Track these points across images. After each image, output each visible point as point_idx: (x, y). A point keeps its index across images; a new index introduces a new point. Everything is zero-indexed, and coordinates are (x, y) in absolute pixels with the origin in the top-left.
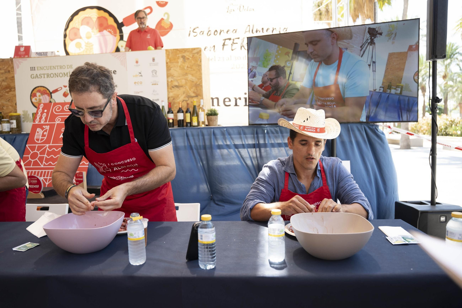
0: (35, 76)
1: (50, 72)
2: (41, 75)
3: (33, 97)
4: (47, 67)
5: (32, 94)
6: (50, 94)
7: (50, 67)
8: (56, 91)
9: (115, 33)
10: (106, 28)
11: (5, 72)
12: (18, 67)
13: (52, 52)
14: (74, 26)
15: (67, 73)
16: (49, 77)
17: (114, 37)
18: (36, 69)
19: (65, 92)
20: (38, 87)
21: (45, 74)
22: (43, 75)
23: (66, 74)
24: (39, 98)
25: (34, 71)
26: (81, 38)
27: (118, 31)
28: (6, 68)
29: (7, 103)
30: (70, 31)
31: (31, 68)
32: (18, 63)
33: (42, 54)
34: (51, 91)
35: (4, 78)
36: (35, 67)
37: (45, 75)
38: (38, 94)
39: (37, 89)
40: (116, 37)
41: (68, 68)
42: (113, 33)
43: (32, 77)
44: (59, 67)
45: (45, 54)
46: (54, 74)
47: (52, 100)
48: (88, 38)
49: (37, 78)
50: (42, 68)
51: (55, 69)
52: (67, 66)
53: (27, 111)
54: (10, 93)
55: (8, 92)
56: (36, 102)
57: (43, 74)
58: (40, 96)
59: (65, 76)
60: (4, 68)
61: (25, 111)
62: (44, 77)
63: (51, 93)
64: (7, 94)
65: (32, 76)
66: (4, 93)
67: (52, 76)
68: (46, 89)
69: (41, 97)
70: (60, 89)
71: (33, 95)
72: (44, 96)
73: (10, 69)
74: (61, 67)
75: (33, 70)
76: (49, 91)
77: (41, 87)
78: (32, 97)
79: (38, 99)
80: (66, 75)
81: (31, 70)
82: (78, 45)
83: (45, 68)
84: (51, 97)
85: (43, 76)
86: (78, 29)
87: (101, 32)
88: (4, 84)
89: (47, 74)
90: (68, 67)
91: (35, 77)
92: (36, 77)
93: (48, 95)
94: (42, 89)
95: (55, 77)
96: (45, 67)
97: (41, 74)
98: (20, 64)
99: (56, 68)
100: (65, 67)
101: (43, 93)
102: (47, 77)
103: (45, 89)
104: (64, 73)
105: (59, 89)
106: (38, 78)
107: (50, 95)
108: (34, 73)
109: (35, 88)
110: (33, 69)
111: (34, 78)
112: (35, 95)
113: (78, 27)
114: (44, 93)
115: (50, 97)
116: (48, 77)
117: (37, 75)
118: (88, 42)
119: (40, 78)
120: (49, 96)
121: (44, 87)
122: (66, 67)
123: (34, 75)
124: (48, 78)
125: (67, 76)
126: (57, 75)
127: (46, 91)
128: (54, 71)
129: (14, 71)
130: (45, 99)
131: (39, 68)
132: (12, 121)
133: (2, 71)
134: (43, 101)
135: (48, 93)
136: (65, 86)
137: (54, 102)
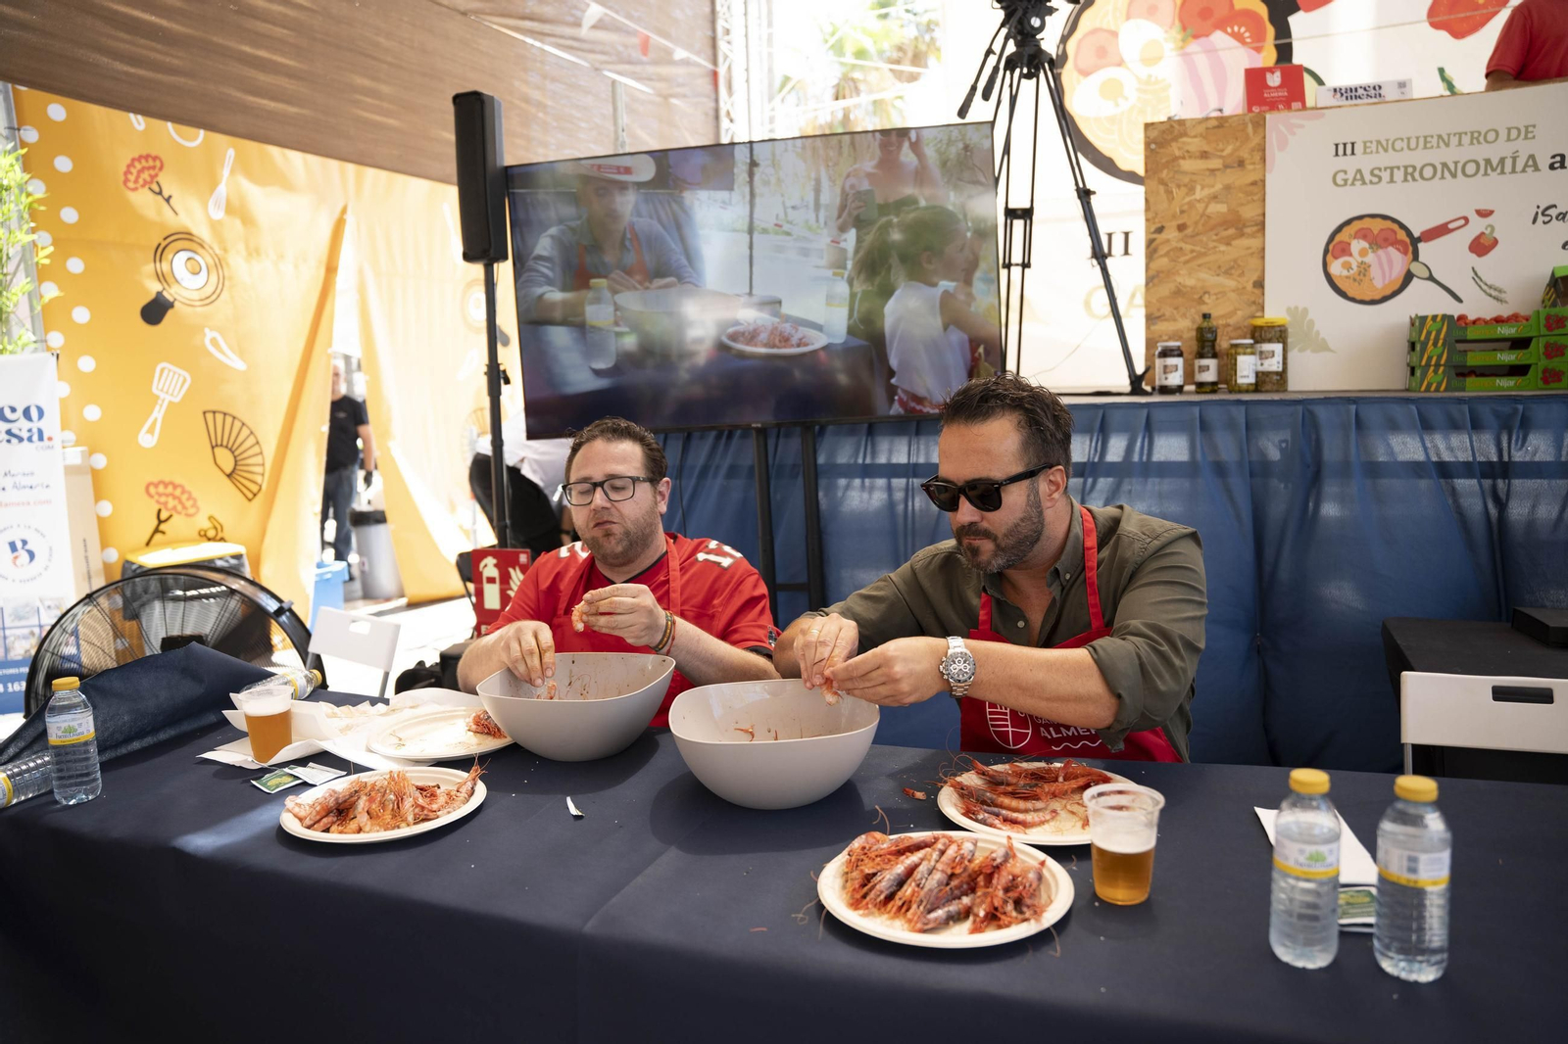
0: (1350, 176)
1: (1419, 158)
2: (1376, 172)
3: (1336, 257)
4: (1409, 139)
5: (1331, 247)
6: (1412, 244)
7: (1425, 137)
8: (1441, 231)
9: (1259, 38)
10: (1221, 25)
11: (1226, 167)
12: (1283, 145)
13: (1402, 85)
14: (1098, 25)
15: (1502, 161)
16: (1414, 179)
17: (1253, 52)
18: (1359, 148)
19: (1483, 234)
20: (1360, 218)
21: (1398, 168)
22: (1389, 171)
23: (1495, 163)
24: (1360, 260)
25: (1349, 158)
26: (1120, 63)
27: (1271, 31)
28: (1229, 149)
29: (1222, 280)
30: (1080, 42)
31: (1337, 145)
32: (1282, 128)
33: (1361, 92)
34: (1416, 234)
35: (1219, 186)
36: (1353, 144)
37: (1395, 170)
38: (1357, 245)
39: (1357, 225)
40: (1264, 54)
41: (1509, 140)
42: (1248, 40)
43: (1339, 181)
44: (1466, 139)
45: (1372, 92)
46: (1439, 167)
47: (1415, 268)
48: (1150, 60)
49: (1358, 183)
50: (1383, 146)
51: (1447, 145)
52: (1509, 129)
53: (1305, 311)
54: (1235, 243)
55: (1228, 242)
56: (1348, 278)
57: (1385, 169)
58: (1363, 253)
59: (1489, 171)
60: (1222, 151)
61: (1296, 308)
62: (1392, 181)
63: (1415, 242)
64: (1223, 248)
65: (1340, 177)
66: (1211, 245)
67: (1428, 173)
68: (1396, 227)
69: (1370, 258)
70: (1462, 222)
71: (1334, 247)
72: (1381, 252)
73: (1244, 154)
74: (1476, 137)
75: (1345, 154)
76: (1409, 233)
77: (1374, 216)
78: (1329, 257)
79: (1354, 266)
80: (1493, 170)
81: (1337, 154)
82: (1112, 90)
83: (1399, 145)
84: (1416, 257)
85: (1386, 176)
86: (1115, 34)
87: (1203, 40)
88: (1218, 208)
89: (1406, 168)
90: (1514, 133)
91: (1349, 182)
92: (1355, 179)
93: (1398, 250)
94: (1377, 226)
95: (1443, 177)
96: (1402, 140)
97: (1380, 169)
98: (1294, 134)
99: (1454, 140)
100: (1496, 132)
101: (1378, 242)
102: (1406, 180)
103: (1389, 224)
104: (1488, 162)
105: (1452, 226)
106: (1364, 183)
107: (1411, 249)
108: (1350, 164)
109: (1348, 222)
110: (1344, 149)
111: (1346, 184)
112: (1345, 250)
113: (1113, 28)
114: (1386, 240)
115: (1410, 256)
116: (1409, 177)
117: (1359, 171)
118: (1150, 76)
119: (1371, 182)
120: (1405, 253)
121: (1385, 218)
122: (1503, 134)
123: (1345, 172)
124: (1411, 183)
125: (1499, 170)
126: (1449, 170)
127: (1395, 233)
128: (1438, 156)
129: (1263, 159)
130: (1388, 264)
131: (1374, 146)
132: (1267, 347)
133: (1216, 163)
134: (1375, 272)
135: (1402, 242)
136: (1484, 214)
137: (1427, 275)
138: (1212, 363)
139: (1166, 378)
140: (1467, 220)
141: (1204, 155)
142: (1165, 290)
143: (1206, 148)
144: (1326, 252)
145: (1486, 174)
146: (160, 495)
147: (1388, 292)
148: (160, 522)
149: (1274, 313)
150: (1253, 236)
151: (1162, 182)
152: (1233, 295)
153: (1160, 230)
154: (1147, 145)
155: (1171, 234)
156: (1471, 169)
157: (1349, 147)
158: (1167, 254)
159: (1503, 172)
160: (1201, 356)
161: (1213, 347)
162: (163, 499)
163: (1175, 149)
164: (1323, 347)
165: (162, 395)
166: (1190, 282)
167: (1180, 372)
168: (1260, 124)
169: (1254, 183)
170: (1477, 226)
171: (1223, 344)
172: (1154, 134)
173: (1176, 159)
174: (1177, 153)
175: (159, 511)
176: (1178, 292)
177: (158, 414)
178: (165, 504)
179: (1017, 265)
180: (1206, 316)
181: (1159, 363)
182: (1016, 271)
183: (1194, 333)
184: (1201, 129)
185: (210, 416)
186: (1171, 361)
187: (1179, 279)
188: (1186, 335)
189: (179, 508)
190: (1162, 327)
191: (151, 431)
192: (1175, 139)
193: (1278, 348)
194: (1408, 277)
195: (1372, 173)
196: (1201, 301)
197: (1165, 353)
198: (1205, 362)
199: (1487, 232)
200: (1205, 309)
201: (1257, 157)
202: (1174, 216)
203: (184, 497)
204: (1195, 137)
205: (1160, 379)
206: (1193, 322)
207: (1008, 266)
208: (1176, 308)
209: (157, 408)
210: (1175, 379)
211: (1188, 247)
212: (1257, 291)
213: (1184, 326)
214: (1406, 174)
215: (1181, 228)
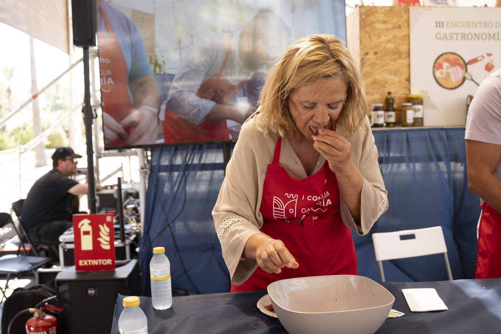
0: (442, 35)
1: (466, 30)
2: (452, 35)
3: (438, 69)
4: (463, 23)
5: (436, 65)
6: (465, 65)
7: (468, 23)
8: (474, 61)
11: (394, 28)
12: (416, 21)
15: (494, 35)
16: (465, 39)
18: (445, 24)
19: (489, 64)
20: (446, 53)
21: (459, 34)
22: (456, 35)
23: (492, 35)
24: (446, 71)
25: (441, 28)
28: (395, 20)
29: (393, 77)
31: (437, 23)
32: (416, 14)
34: (466, 61)
35: (391, 36)
36: (443, 23)
38: (445, 65)
39: (445, 56)
41: (496, 26)
43: (438, 38)
44: (482, 25)
46: (473, 35)
47: (467, 75)
49: (445, 39)
50: (454, 24)
51: (476, 26)
52: (496, 23)
53: (427, 92)
54: (398, 61)
55: (395, 61)
56: (442, 78)
57: (455, 34)
58: (448, 68)
60: (392, 21)
61: (423, 90)
62: (457, 39)
63: (466, 64)
64: (393, 63)
65: (438, 36)
66: (388, 62)
67: (470, 37)
68: (459, 58)
69: (450, 70)
71: (437, 65)
72: (454, 68)
73: (401, 23)
74: (486, 25)
75: (440, 26)
76: (464, 61)
77: (451, 53)
78: (435, 69)
79: (444, 73)
80: (492, 38)
81: (437, 26)
83: (459, 25)
84: (466, 71)
85: (455, 37)
88: (391, 46)
89: (462, 34)
90: (498, 24)
91: (442, 38)
93: (460, 67)
94: (452, 57)
95: (475, 39)
96: (460, 23)
97: (452, 34)
98: (421, 16)
99: (478, 25)
100: (492, 23)
101: (454, 64)
103: (456, 57)
104: (490, 35)
105: (478, 59)
106: (447, 39)
107: (464, 67)
108: (442, 31)
109: (442, 55)
110: (439, 24)
111: (440, 39)
112: (440, 67)
114: (456, 63)
115: (464, 70)
116: (463, 38)
117: (445, 34)
120: (463, 69)
121: (455, 54)
122: (494, 25)
123: (440, 34)
124: (464, 41)
125: (493, 38)
126: (477, 37)
127: (458, 60)
128: (473, 30)
129: (409, 26)
130: (456, 73)
131: (450, 24)
132: (416, 107)
133: (389, 26)
134: (452, 76)
135: (461, 65)
136: (489, 55)
137: (470, 78)
138: (393, 114)
139: (378, 120)
140: (483, 57)
141: (385, 22)
143: (385, 19)
144: (434, 67)
145: (489, 39)
147: (457, 85)
149: (415, 92)
150: (405, 58)
151: (367, 32)
152: (397, 84)
153: (367, 54)
154: (361, 16)
155: (371, 56)
156: (484, 37)
157: (441, 24)
158: (370, 65)
159: (494, 39)
160: (388, 110)
161: (393, 107)
163: (372, 19)
164: (434, 107)
166: (379, 78)
167: (383, 118)
168: (408, 11)
169: (405, 36)
170: (487, 60)
172: (363, 11)
173: (373, 23)
174: (374, 20)
176: (375, 82)
180: (389, 93)
181: (373, 113)
184: (383, 11)
186: (381, 112)
187: (375, 76)
192: (372, 14)
193: (421, 107)
194: (464, 79)
195: (450, 35)
196: (385, 86)
197: (376, 109)
198: (390, 113)
199: (490, 62)
200: (388, 90)
201: (406, 24)
202: (372, 48)
204: (381, 14)
205: (375, 121)
206: (383, 95)
208: (374, 89)
210: (381, 121)
211: (378, 62)
212: (407, 83)
213: (377, 97)
214: (462, 37)
215: (376, 53)
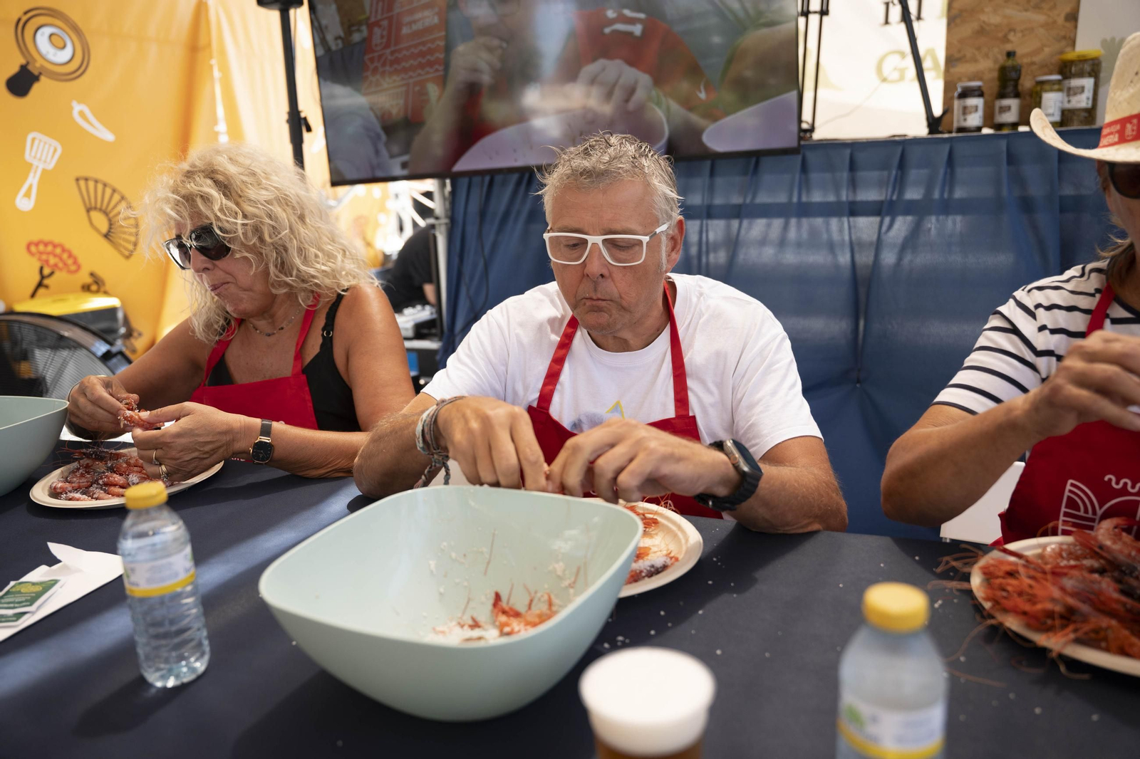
29: (1030, 15)
61: (1109, 42)
132: (1075, 82)
138: (1013, 103)
139: (965, 120)
142: (967, 30)
146: (41, 253)
148: (43, 277)
149: (1086, 46)
152: (1042, 31)
160: (1002, 95)
161: (1016, 86)
162: (44, 257)
165: (35, 163)
166: (994, 19)
167: (980, 113)
171: (1026, 83)
175: (41, 269)
176: (981, 31)
177: (33, 180)
178: (47, 262)
179: (815, 12)
180: (1010, 55)
181: (957, 104)
182: (814, 19)
183: (995, 74)
185: (82, 183)
186: (972, 102)
187: (984, 17)
188: (988, 76)
189: (61, 265)
190: (961, 69)
191: (28, 195)
193: (1088, 83)
196: (1005, 39)
197: (965, 94)
198: (1006, 102)
200: (1009, 47)
203: (65, 256)
205: (958, 121)
206: (996, 61)
207: (806, 13)
208: (978, 49)
209: (31, 175)
210: (974, 120)
212: (1068, 25)
213: (985, 67)
